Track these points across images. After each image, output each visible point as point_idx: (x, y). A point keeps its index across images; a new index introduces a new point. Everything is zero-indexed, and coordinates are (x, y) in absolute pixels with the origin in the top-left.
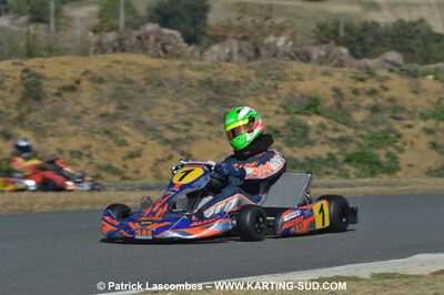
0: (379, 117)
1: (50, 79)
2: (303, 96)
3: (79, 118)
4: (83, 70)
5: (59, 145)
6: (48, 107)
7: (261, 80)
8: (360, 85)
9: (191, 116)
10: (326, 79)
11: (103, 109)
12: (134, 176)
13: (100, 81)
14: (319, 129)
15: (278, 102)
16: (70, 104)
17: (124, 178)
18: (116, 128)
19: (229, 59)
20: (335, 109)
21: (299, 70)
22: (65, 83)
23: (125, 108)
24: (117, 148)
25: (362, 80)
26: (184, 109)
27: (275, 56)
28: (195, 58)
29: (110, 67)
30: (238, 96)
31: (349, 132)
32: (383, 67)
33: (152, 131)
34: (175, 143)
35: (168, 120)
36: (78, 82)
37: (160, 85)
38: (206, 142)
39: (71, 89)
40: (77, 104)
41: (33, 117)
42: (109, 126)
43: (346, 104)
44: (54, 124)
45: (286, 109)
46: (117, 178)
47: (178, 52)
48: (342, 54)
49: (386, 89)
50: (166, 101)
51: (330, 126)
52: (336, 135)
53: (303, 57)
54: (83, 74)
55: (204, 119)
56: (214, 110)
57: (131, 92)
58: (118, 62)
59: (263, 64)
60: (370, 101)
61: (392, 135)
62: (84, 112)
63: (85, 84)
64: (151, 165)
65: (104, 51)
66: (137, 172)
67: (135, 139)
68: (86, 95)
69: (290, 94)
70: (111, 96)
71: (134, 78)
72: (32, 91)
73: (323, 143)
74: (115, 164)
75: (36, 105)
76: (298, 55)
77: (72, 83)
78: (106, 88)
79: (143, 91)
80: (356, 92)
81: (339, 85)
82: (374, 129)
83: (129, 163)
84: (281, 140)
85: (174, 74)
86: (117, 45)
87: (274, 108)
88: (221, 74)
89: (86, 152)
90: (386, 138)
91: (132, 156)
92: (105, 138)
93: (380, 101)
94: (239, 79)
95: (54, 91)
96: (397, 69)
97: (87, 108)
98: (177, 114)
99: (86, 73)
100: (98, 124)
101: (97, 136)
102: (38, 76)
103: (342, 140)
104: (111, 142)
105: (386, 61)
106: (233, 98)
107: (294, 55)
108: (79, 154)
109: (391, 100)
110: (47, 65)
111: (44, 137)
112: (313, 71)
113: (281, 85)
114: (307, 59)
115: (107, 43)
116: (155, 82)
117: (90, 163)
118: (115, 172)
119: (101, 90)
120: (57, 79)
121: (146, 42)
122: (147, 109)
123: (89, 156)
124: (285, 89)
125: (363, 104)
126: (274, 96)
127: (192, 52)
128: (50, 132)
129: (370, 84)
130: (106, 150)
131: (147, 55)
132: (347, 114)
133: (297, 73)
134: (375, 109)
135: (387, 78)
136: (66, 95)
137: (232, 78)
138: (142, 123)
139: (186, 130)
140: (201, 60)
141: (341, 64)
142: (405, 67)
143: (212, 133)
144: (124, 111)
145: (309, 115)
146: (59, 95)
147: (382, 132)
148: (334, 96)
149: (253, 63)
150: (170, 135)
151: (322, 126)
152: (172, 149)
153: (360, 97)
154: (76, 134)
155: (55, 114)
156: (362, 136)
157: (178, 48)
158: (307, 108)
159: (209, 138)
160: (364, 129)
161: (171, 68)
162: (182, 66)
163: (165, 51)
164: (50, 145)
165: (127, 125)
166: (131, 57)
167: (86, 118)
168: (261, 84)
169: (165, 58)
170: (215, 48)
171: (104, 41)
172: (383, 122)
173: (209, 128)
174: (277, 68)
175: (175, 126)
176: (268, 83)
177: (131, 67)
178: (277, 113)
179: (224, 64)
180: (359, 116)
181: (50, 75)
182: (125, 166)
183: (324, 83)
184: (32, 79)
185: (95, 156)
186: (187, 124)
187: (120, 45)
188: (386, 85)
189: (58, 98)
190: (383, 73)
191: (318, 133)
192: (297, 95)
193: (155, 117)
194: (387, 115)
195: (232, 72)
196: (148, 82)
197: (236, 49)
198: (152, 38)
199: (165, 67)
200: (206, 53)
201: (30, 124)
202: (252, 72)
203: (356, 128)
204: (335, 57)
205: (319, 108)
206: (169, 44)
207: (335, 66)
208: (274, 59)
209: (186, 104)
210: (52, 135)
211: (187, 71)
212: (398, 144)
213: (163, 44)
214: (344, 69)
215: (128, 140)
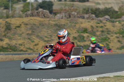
0: (103, 34)
1: (13, 24)
2: (83, 28)
3: (21, 35)
4: (22, 22)
5: (16, 42)
6: (12, 32)
7: (71, 24)
8: (98, 25)
9: (52, 34)
10: (89, 23)
11: (28, 32)
12: (37, 51)
13: (27, 24)
14: (87, 37)
15: (76, 30)
16: (18, 31)
17: (34, 51)
18: (31, 37)
19: (62, 18)
20: (91, 31)
21: (82, 21)
22: (17, 25)
23: (34, 32)
24: (32, 43)
25: (99, 23)
26: (50, 32)
27: (75, 17)
28: (53, 18)
29: (29, 21)
30: (65, 28)
32: (104, 20)
33: (41, 38)
34: (47, 41)
35: (46, 35)
36: (21, 25)
37: (43, 25)
39: (19, 27)
40: (20, 31)
41: (8, 35)
42: (29, 37)
43: (95, 30)
44: (14, 36)
45: (78, 32)
46: (32, 51)
47: (48, 16)
48: (93, 16)
49: (105, 26)
50: (45, 30)
51: (90, 36)
54: (22, 23)
57: (35, 28)
58: (31, 19)
59: (72, 20)
60: (101, 29)
61: (107, 38)
62: (22, 33)
63: (23, 25)
64: (41, 47)
65: (28, 16)
66: (37, 49)
67: (37, 40)
68: (23, 28)
69: (79, 28)
70: (30, 29)
71: (36, 24)
72: (8, 27)
73: (88, 41)
74: (31, 47)
75: (9, 31)
76: (81, 17)
77: (19, 25)
78: (29, 27)
79: (38, 27)
80: (97, 27)
81: (92, 25)
82: (102, 37)
83: (35, 47)
84: (77, 40)
85: (47, 22)
86: (31, 15)
87: (75, 31)
88: (60, 22)
89: (23, 44)
90: (106, 39)
91: (36, 45)
92: (28, 40)
93: (104, 29)
94: (65, 24)
95: (14, 27)
96: (108, 20)
97: (23, 32)
98: (48, 34)
99: (23, 22)
100: (26, 37)
101: (26, 40)
102: (10, 24)
104: (30, 41)
105: (105, 18)
107: (80, 17)
108: (21, 45)
109: (107, 29)
110: (12, 21)
111: (11, 40)
112: (85, 21)
113: (76, 25)
114: (84, 18)
115: (29, 14)
116: (42, 24)
117: (24, 47)
118: (31, 49)
119: (27, 27)
120: (15, 24)
121: (39, 14)
122: (40, 32)
123: (24, 45)
124: (77, 26)
125: (99, 30)
126: (75, 28)
127: (52, 16)
128: (13, 39)
129: (101, 25)
130: (29, 43)
131: (40, 17)
132: (95, 33)
133: (81, 22)
134: (102, 31)
135: (106, 23)
136: (17, 28)
138: (38, 36)
139: (51, 38)
140: (55, 18)
141: (93, 19)
142: (110, 20)
144: (33, 33)
145: (84, 33)
146: (15, 28)
147: (105, 38)
148: (91, 28)
149: (69, 19)
150: (46, 39)
151: (88, 36)
152: (47, 43)
153: (98, 28)
154: (20, 39)
155: (15, 34)
156: (99, 39)
157: (48, 15)
158: (84, 31)
160: (100, 37)
161: (46, 21)
162: (49, 20)
163: (44, 16)
164: (13, 42)
165: (34, 37)
166: (35, 18)
167: (23, 35)
168: (71, 25)
169: (44, 18)
170: (58, 15)
171: (28, 13)
172: (105, 35)
174: (75, 21)
175: (47, 37)
176: (73, 24)
177: (35, 21)
178: (76, 33)
179: (61, 20)
180: (98, 33)
181: (13, 23)
182: (34, 48)
183: (89, 24)
184: (8, 24)
185: (26, 45)
186: (51, 36)
187: (32, 15)
188: (105, 25)
189: (15, 29)
190: (104, 21)
191: (87, 38)
192: (81, 28)
193: (42, 34)
194: (106, 33)
195: (63, 22)
196: (40, 25)
197: (64, 15)
198: (41, 13)
199: (45, 21)
200: (56, 16)
201: (8, 37)
202: (68, 22)
203: (97, 37)
204: (91, 17)
205: (87, 31)
206: (45, 14)
207: (91, 20)
208: (75, 18)
209: (51, 31)
210: (14, 40)
211: (51, 22)
212: (109, 41)
213: (44, 14)
214: (94, 21)
215: (35, 41)
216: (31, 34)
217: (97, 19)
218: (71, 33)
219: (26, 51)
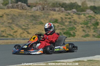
2: (54, 19)
4: (4, 12)
7: (44, 15)
8: (67, 17)
9: (28, 23)
10: (59, 15)
11: (9, 21)
13: (8, 15)
15: (48, 20)
18: (12, 26)
19: (37, 10)
20: (61, 22)
23: (14, 21)
24: (12, 30)
25: (67, 15)
26: (27, 21)
27: (47, 10)
28: (29, 10)
29: (10, 12)
30: (39, 19)
31: (64, 27)
32: (72, 13)
33: (20, 26)
34: (25, 29)
35: (24, 24)
36: (3, 15)
38: (32, 29)
39: (1, 17)
40: (3, 20)
42: (10, 25)
43: (64, 21)
45: (50, 22)
46: (12, 37)
47: (25, 9)
48: (63, 10)
49: (73, 18)
50: (23, 20)
51: (60, 26)
52: (61, 28)
53: (54, 10)
55: (32, 24)
56: (34, 22)
57: (15, 18)
58: (12, 11)
59: (45, 12)
60: (69, 20)
61: (74, 28)
62: (4, 22)
63: (5, 16)
64: (19, 34)
65: (9, 8)
66: (16, 36)
67: (16, 28)
68: (5, 18)
69: (51, 18)
70: (11, 19)
71: (16, 14)
73: (58, 30)
74: (11, 34)
77: (1, 15)
78: (9, 17)
79: (17, 17)
80: (66, 18)
81: (62, 17)
82: (70, 27)
83: (14, 33)
85: (25, 14)
86: (12, 7)
87: (47, 22)
88: (35, 14)
89: (5, 31)
90: (73, 28)
91: (15, 32)
92: (9, 28)
93: (71, 20)
94: (39, 15)
96: (75, 13)
98: (25, 23)
100: (8, 25)
101: (7, 27)
103: (63, 29)
104: (10, 29)
105: (73, 11)
106: (38, 19)
107: (52, 10)
108: (3, 32)
109: (74, 20)
112: (56, 13)
114: (55, 10)
115: (10, 6)
116: (21, 15)
117: (6, 34)
118: (11, 36)
119: (8, 17)
121: (18, 6)
122: (19, 21)
124: (50, 17)
125: (67, 21)
126: (47, 19)
127: (29, 9)
129: (69, 16)
130: (9, 30)
131: (19, 9)
132: (64, 23)
133: (53, 14)
134: (70, 22)
135: (73, 15)
137: (38, 15)
138: (17, 25)
139: (27, 26)
140: (31, 10)
141: (62, 12)
142: (77, 13)
143: (33, 27)
144: (13, 22)
145: (55, 23)
147: (72, 27)
148: (61, 19)
149: (43, 11)
150: (24, 27)
151: (58, 26)
154: (2, 27)
156: (67, 28)
157: (26, 8)
158: (55, 21)
159: (33, 28)
160: (68, 26)
161: (24, 12)
162: (27, 12)
163: (23, 8)
165: (14, 25)
166: (15, 10)
169: (23, 10)
170: (34, 8)
172: (72, 25)
173: (33, 26)
174: (48, 13)
175: (25, 25)
176: (46, 16)
177: (16, 12)
180: (66, 24)
182: (14, 34)
183: (59, 16)
185: (7, 32)
186: (28, 25)
187: (13, 7)
190: (72, 14)
191: (57, 27)
192: (52, 19)
193: (21, 23)
194: (73, 23)
195: (38, 13)
196: (19, 15)
197: (39, 8)
198: (20, 5)
199: (23, 12)
202: (42, 13)
203: (66, 26)
204: (61, 10)
205: (58, 22)
207: (61, 12)
209: (28, 20)
211: (28, 13)
212: (75, 30)
213: (22, 7)
214: (63, 13)
215: (14, 28)
216: (11, 22)
217: (66, 11)
218: (44, 23)
219: (7, 37)
